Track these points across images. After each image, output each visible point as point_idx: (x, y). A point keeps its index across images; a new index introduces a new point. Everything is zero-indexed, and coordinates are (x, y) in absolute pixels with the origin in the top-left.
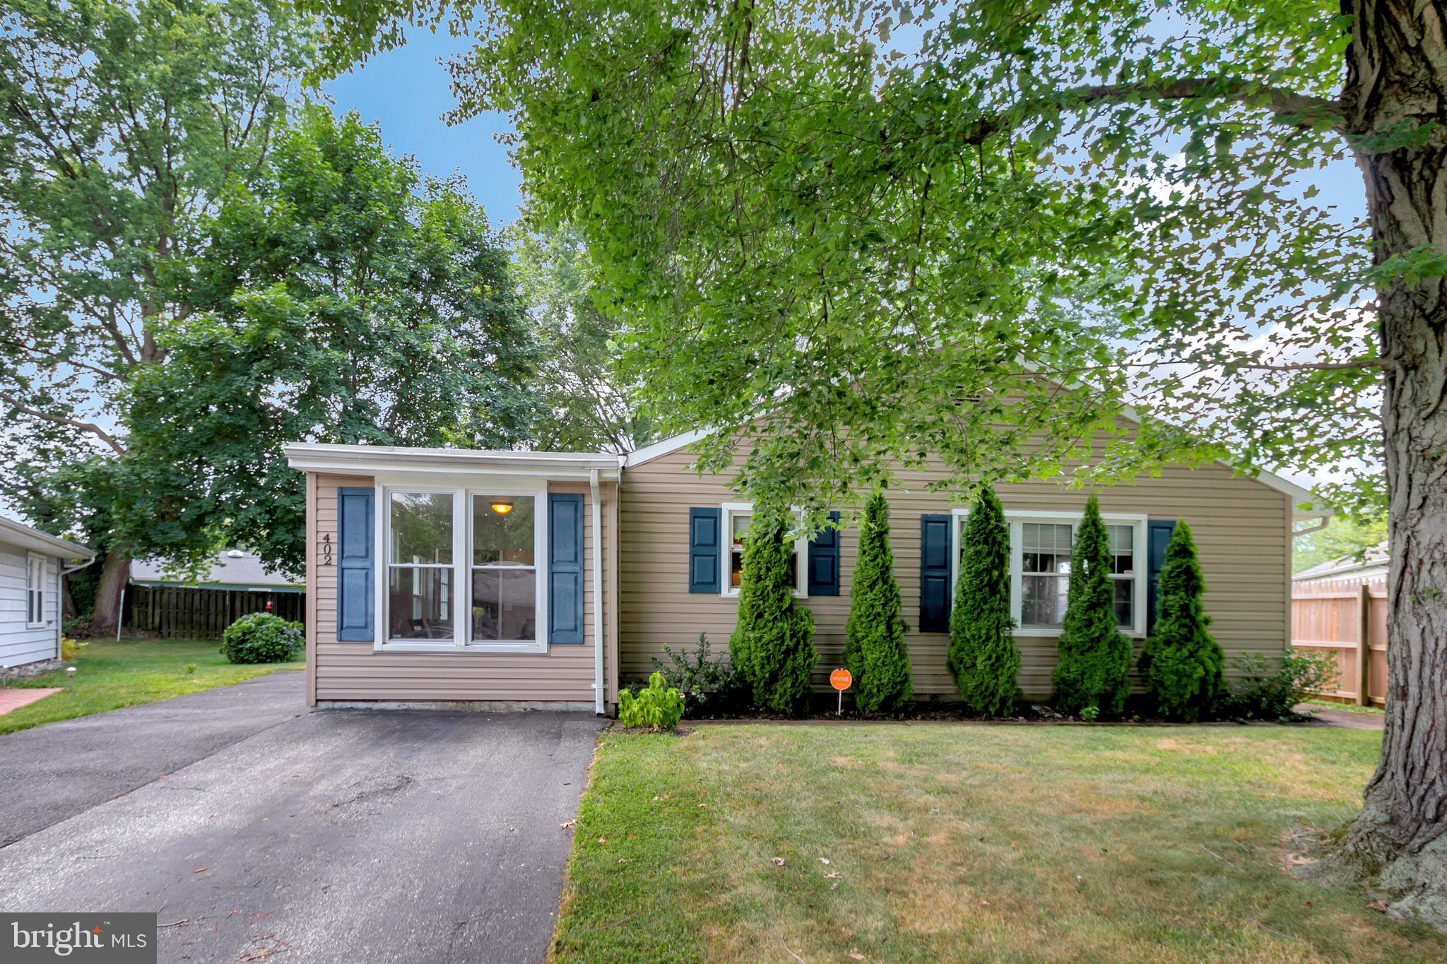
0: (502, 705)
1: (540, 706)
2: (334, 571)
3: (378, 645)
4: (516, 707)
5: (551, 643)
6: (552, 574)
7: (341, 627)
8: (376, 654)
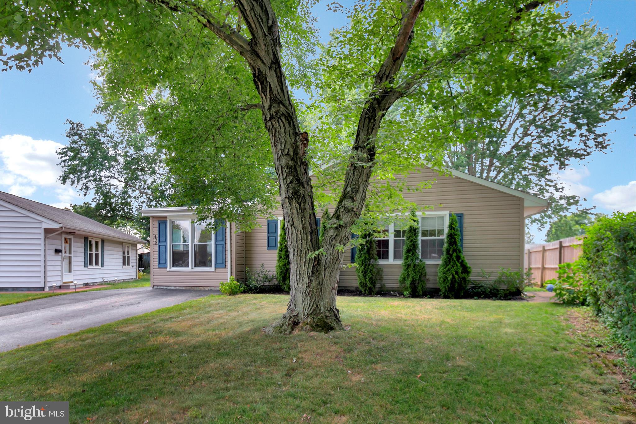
0: (202, 288)
1: (213, 289)
2: (157, 246)
3: (168, 269)
4: (206, 289)
5: (216, 268)
6: (216, 246)
7: (159, 263)
8: (168, 272)
